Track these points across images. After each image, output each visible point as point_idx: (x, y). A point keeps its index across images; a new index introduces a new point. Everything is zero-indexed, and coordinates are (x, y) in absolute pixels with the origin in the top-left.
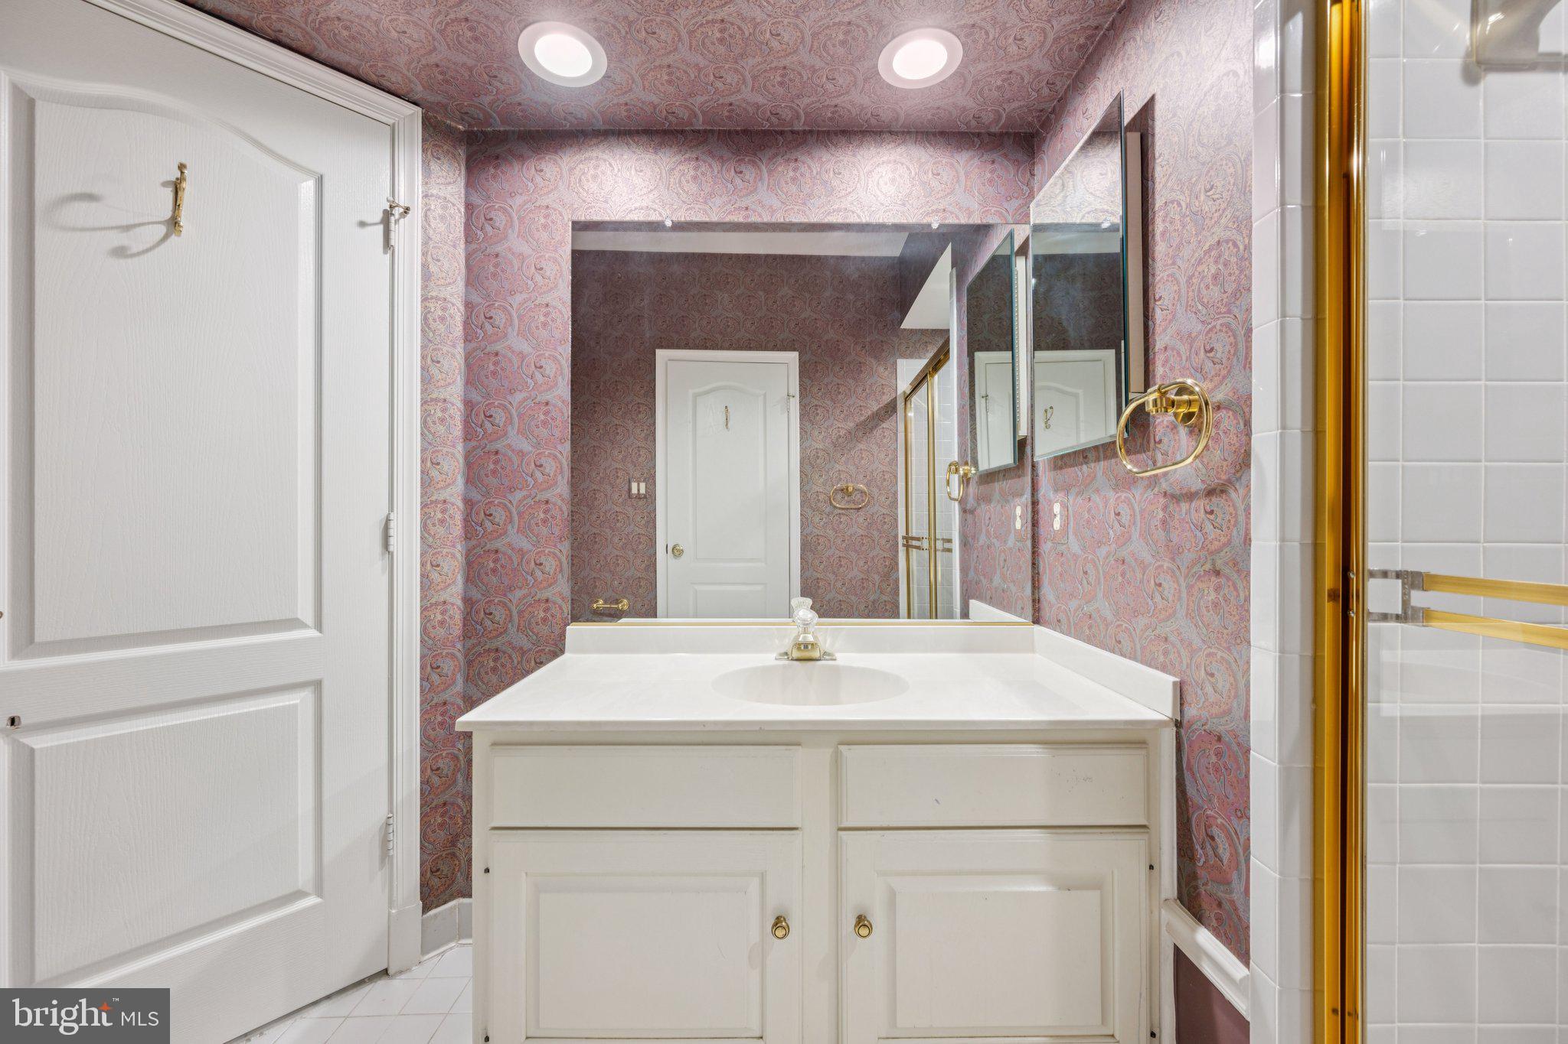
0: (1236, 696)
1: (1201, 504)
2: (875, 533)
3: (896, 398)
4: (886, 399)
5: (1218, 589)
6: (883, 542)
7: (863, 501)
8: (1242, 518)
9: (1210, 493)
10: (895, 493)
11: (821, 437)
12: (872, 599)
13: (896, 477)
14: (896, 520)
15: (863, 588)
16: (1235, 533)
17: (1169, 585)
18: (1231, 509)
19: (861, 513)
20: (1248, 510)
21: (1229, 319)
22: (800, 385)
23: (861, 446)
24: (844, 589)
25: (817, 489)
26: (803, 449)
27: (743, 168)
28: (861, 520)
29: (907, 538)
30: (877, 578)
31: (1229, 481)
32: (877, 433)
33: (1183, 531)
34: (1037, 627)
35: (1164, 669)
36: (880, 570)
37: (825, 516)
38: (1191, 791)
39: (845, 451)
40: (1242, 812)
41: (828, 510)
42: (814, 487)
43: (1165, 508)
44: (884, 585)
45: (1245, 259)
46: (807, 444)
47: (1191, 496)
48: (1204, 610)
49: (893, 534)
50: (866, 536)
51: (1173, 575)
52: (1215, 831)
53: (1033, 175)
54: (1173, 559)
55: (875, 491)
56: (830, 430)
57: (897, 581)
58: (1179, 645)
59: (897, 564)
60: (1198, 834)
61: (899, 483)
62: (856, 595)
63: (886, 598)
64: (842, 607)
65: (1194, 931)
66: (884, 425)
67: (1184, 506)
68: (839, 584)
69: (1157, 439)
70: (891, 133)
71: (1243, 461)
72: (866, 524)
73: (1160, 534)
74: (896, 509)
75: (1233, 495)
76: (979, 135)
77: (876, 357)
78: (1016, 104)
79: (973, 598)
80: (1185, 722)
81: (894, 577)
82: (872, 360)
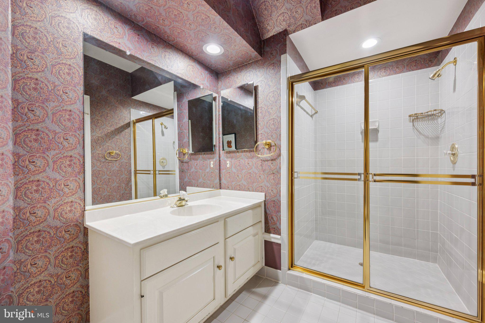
0: (278, 193)
1: (270, 162)
2: (123, 169)
3: (130, 122)
4: (127, 121)
5: (274, 176)
6: (126, 172)
7: (118, 158)
8: (279, 164)
9: (272, 160)
10: (130, 155)
11: (100, 132)
12: (122, 193)
13: (130, 149)
14: (131, 164)
15: (119, 189)
16: (277, 167)
17: (262, 177)
18: (277, 163)
19: (117, 162)
20: (280, 163)
21: (276, 132)
22: (90, 110)
23: (117, 137)
24: (111, 190)
25: (99, 152)
26: (92, 136)
27: (154, 46)
28: (117, 164)
29: (136, 171)
30: (124, 185)
31: (276, 158)
32: (123, 133)
33: (266, 167)
34: (221, 190)
35: (261, 192)
36: (125, 182)
37: (102, 163)
38: (268, 211)
39: (111, 138)
40: (279, 211)
41: (103, 160)
42: (97, 151)
43: (261, 163)
44: (126, 188)
45: (279, 123)
46: (94, 134)
47: (268, 161)
48: (271, 180)
49: (129, 169)
50: (119, 170)
51: (264, 174)
52: (273, 217)
53: (218, 83)
54: (264, 172)
55: (123, 154)
56: (104, 130)
57: (131, 185)
58: (265, 187)
59: (131, 180)
60: (269, 218)
61: (131, 152)
62: (116, 192)
63: (127, 192)
64: (110, 197)
65: (270, 235)
66: (126, 131)
67: (266, 162)
68: (109, 189)
69: (259, 150)
70: (192, 58)
71: (279, 155)
72: (119, 166)
73: (260, 167)
74: (131, 160)
75: (277, 161)
76: (209, 68)
77: (122, 106)
78: (220, 67)
79: (187, 186)
80: (266, 200)
81: (130, 184)
82: (121, 107)
